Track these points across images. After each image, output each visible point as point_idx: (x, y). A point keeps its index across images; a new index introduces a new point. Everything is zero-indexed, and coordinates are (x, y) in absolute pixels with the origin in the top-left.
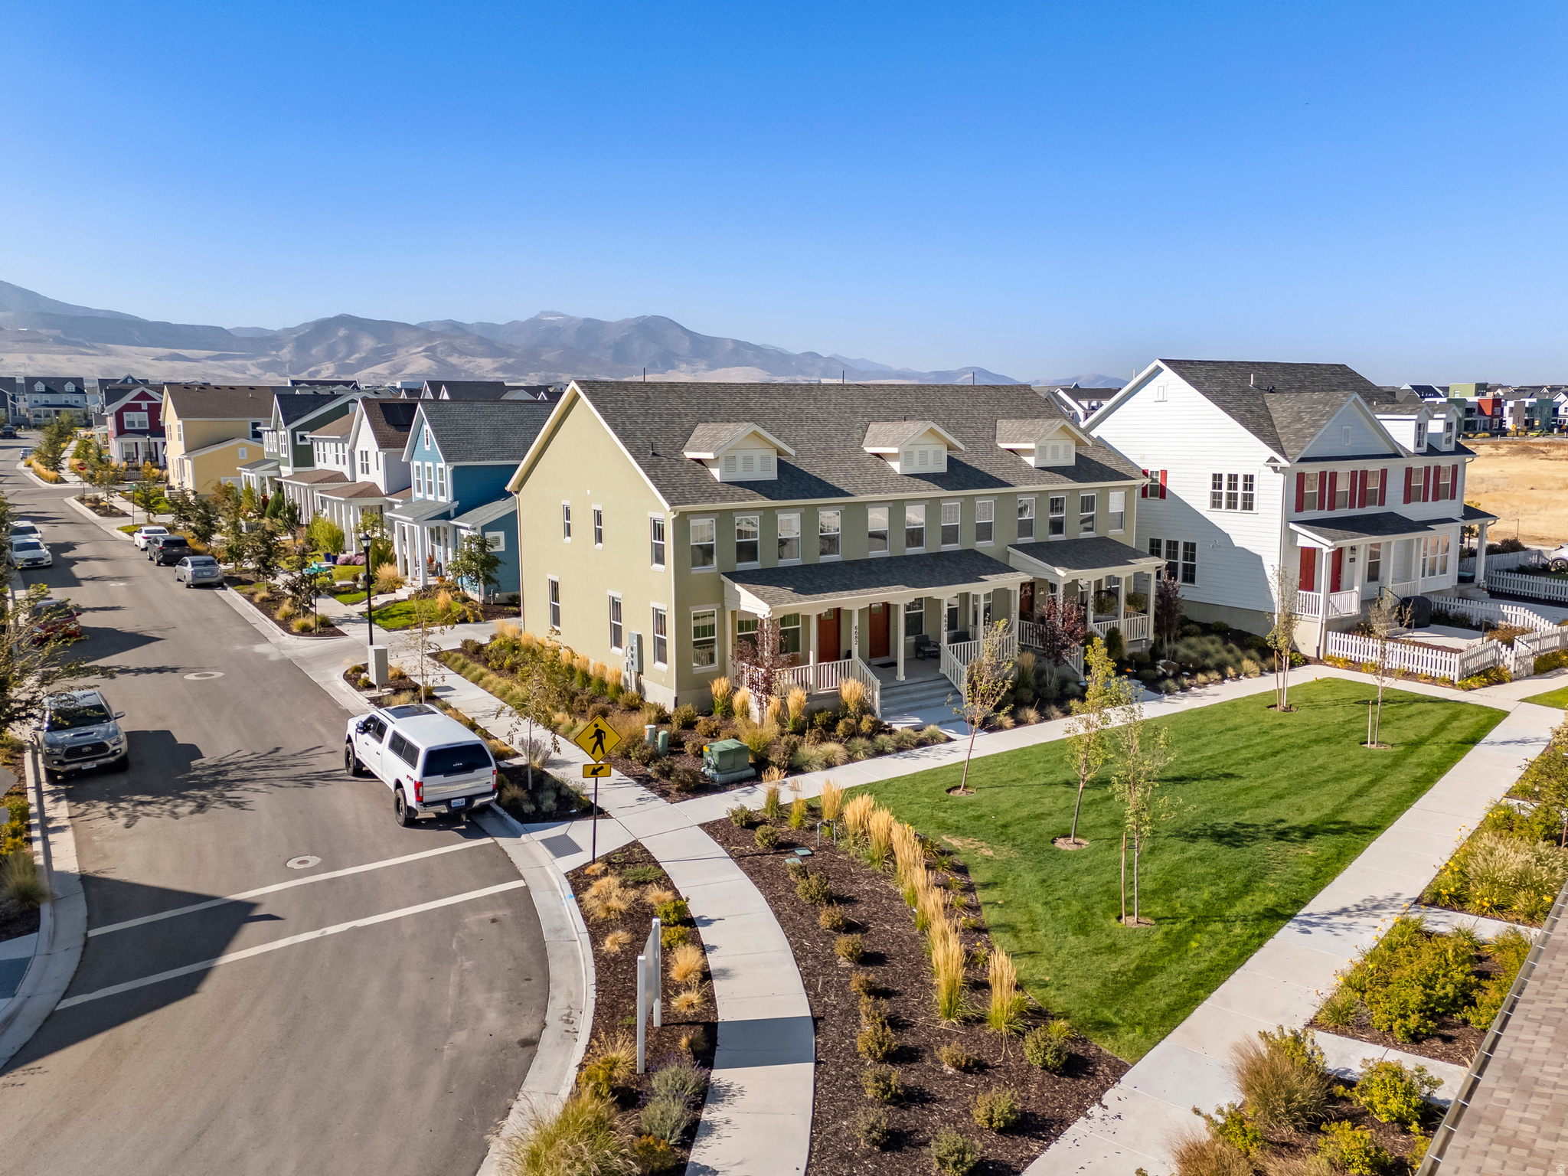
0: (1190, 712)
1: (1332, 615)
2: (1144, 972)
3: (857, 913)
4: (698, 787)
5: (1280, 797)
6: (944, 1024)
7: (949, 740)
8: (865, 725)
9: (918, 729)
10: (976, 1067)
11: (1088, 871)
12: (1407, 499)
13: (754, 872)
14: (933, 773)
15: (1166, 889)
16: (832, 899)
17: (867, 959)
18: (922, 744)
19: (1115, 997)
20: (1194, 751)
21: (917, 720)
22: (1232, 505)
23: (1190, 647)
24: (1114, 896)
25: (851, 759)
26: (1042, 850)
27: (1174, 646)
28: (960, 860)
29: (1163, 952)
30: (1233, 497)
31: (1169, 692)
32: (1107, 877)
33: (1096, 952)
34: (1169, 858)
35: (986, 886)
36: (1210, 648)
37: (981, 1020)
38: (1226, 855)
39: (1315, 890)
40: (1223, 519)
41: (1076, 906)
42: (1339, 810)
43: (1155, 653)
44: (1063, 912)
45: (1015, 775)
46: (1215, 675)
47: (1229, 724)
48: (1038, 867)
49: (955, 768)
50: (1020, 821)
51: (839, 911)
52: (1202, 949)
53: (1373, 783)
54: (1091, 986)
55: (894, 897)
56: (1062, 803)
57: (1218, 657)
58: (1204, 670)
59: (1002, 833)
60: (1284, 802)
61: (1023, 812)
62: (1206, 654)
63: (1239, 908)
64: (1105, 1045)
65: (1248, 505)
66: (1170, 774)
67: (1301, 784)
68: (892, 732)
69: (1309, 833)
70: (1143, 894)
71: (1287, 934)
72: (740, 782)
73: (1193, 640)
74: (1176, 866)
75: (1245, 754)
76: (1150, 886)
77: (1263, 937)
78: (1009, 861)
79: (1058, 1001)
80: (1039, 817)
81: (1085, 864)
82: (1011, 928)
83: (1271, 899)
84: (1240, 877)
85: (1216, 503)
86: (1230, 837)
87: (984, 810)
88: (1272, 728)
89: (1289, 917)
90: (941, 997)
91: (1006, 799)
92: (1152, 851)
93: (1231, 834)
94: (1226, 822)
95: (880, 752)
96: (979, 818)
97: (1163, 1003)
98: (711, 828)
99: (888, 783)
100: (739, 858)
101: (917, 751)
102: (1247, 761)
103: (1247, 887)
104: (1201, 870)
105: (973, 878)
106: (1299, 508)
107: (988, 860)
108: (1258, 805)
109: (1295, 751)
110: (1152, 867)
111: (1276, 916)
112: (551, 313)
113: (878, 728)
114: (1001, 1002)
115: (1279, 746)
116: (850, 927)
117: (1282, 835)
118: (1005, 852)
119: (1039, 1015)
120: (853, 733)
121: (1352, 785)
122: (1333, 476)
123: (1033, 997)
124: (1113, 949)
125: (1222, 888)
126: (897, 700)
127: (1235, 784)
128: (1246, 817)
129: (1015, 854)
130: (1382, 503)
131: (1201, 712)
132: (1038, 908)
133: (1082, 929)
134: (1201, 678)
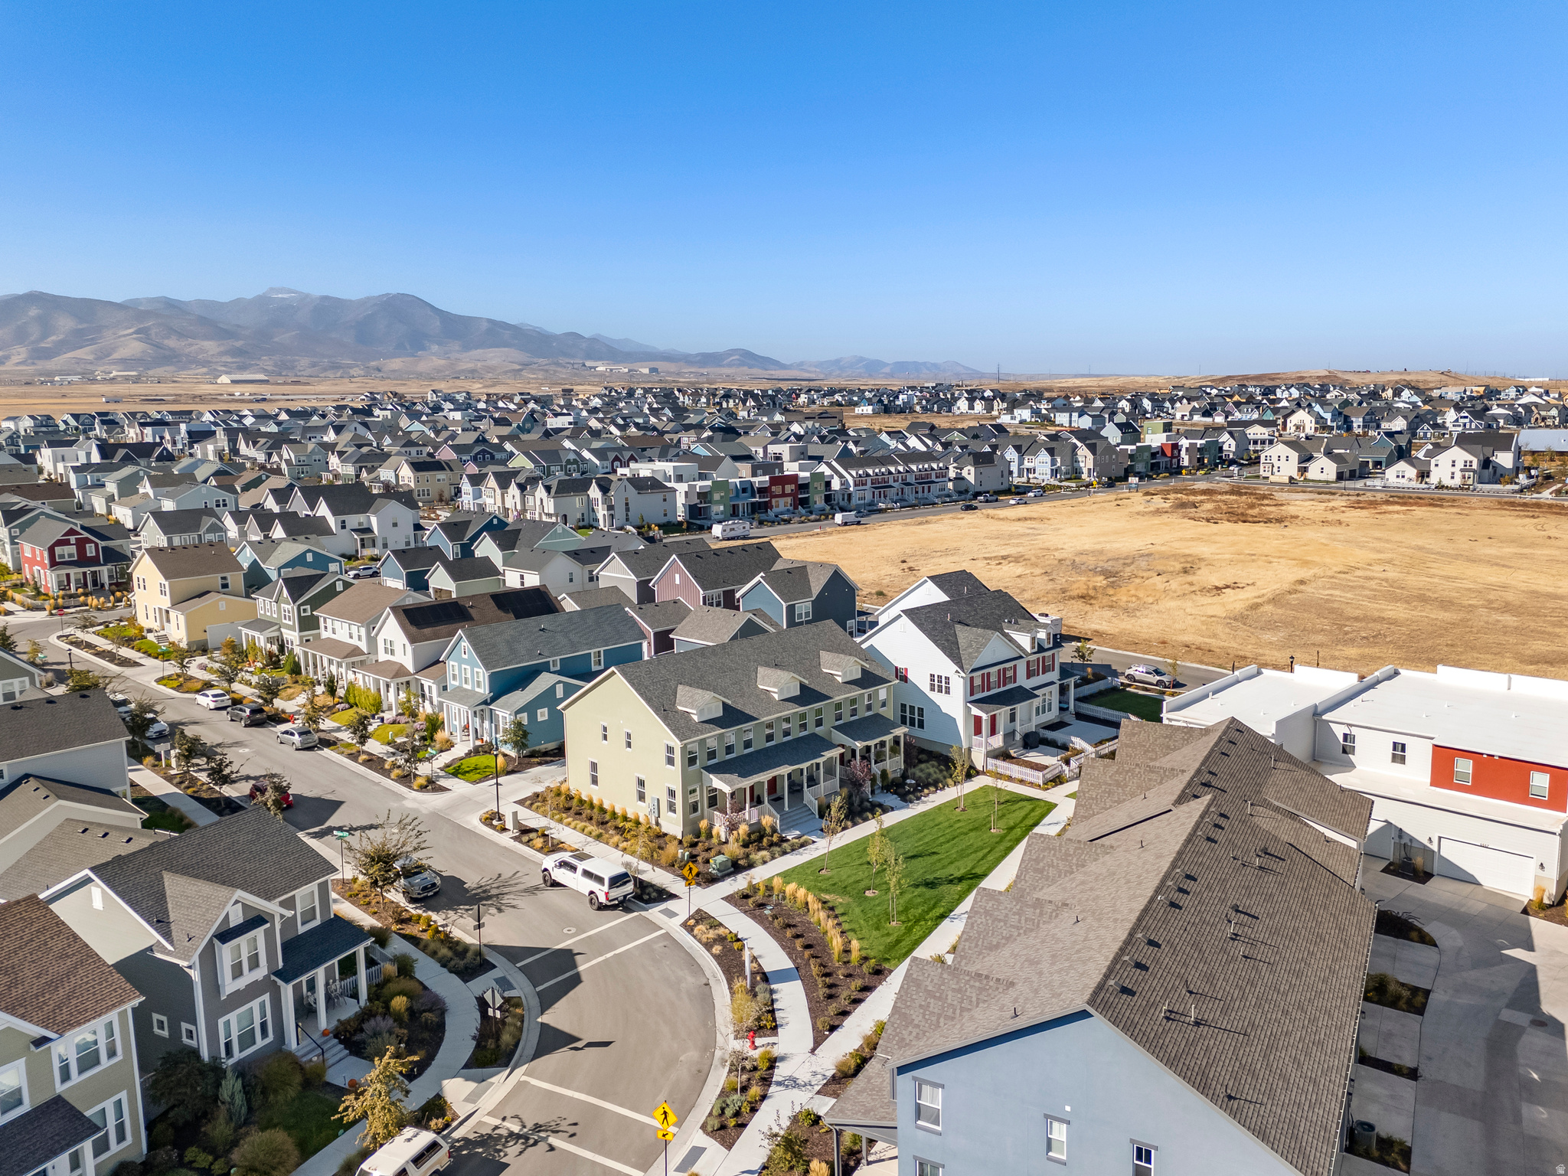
0: (919, 815)
1: (989, 748)
2: (898, 941)
3: (799, 930)
4: (712, 880)
5: (952, 863)
6: (837, 965)
7: (814, 842)
8: (775, 839)
9: (799, 837)
10: (849, 976)
11: (878, 905)
12: (1029, 677)
13: (754, 917)
14: (810, 863)
15: (906, 910)
16: (789, 926)
17: (808, 947)
18: (802, 845)
19: (889, 950)
20: (920, 840)
21: (798, 832)
22: (940, 691)
23: (922, 770)
24: (888, 914)
25: (773, 858)
26: (860, 897)
27: (913, 770)
28: (830, 904)
29: (904, 934)
30: (940, 687)
31: (911, 802)
32: (885, 907)
33: (883, 936)
34: (908, 896)
35: (843, 914)
36: (931, 770)
37: (848, 962)
38: (929, 893)
39: (958, 905)
40: (935, 696)
41: (875, 920)
42: (973, 868)
43: (904, 776)
44: (871, 923)
45: (846, 861)
46: (932, 789)
47: (937, 822)
48: (860, 905)
49: (821, 858)
50: (851, 884)
51: (793, 931)
52: (917, 931)
53: (989, 852)
54: (881, 948)
55: (810, 923)
56: (866, 874)
57: (935, 776)
58: (927, 786)
59: (844, 890)
60: (953, 866)
61: (851, 880)
62: (929, 775)
63: (930, 915)
64: (887, 966)
65: (948, 692)
66: (910, 854)
67: (962, 855)
68: (788, 840)
69: (960, 879)
70: (898, 913)
71: (946, 922)
72: (729, 875)
73: (923, 766)
74: (911, 900)
75: (942, 840)
76: (901, 909)
77: (937, 925)
78: (848, 904)
79: (871, 953)
80: (858, 882)
81: (877, 902)
82: (853, 930)
83: (942, 910)
84: (932, 902)
85: (933, 689)
86: (930, 885)
87: (836, 880)
88: (955, 823)
89: (946, 917)
90: (836, 956)
91: (844, 873)
92: (901, 894)
93: (932, 883)
94: (930, 877)
95: (785, 853)
96: (834, 885)
97: (904, 951)
98: (729, 899)
99: (793, 870)
100: (745, 912)
101: (801, 850)
102: (941, 845)
103: (934, 906)
104: (919, 900)
105: (837, 912)
106: (972, 694)
107: (841, 904)
108: (944, 867)
109: (962, 837)
110: (901, 901)
111: (943, 917)
112: (281, 290)
113: (783, 840)
114: (855, 956)
115: (956, 834)
116: (798, 936)
117: (951, 882)
118: (847, 899)
119: (866, 959)
120: (772, 844)
121: (980, 854)
122: (989, 674)
123: (864, 953)
124: (888, 934)
125: (925, 908)
126: (788, 823)
127: (936, 857)
128: (937, 875)
129: (850, 900)
130: (1015, 682)
131: (924, 814)
132: (862, 922)
133: (877, 929)
134: (926, 791)
